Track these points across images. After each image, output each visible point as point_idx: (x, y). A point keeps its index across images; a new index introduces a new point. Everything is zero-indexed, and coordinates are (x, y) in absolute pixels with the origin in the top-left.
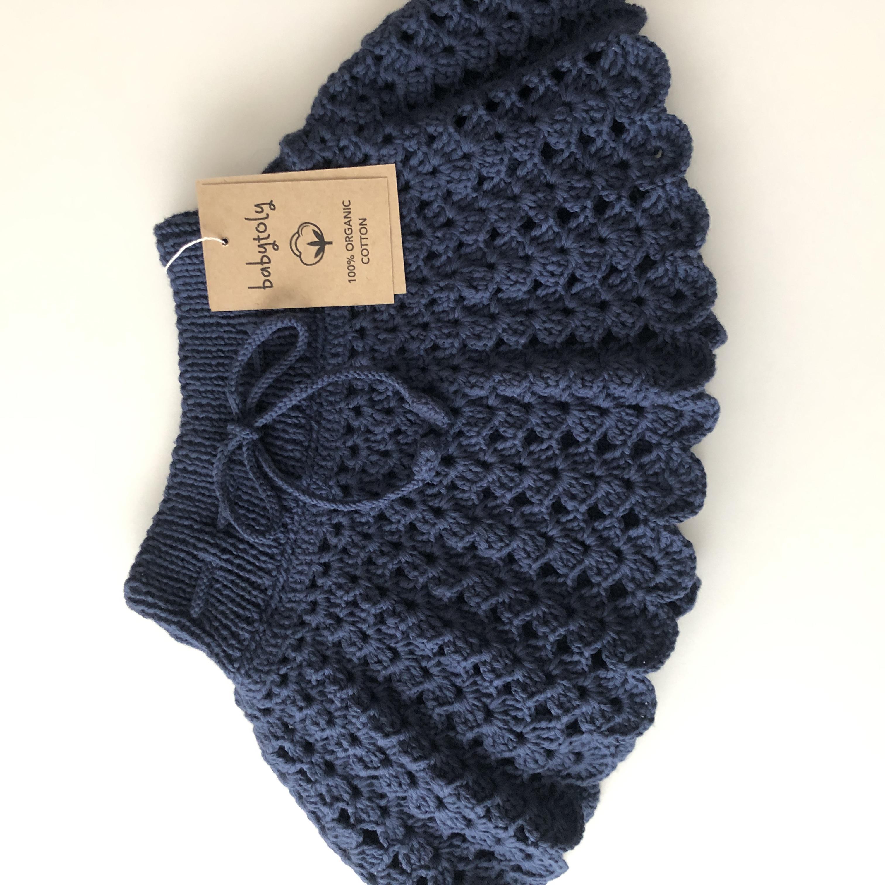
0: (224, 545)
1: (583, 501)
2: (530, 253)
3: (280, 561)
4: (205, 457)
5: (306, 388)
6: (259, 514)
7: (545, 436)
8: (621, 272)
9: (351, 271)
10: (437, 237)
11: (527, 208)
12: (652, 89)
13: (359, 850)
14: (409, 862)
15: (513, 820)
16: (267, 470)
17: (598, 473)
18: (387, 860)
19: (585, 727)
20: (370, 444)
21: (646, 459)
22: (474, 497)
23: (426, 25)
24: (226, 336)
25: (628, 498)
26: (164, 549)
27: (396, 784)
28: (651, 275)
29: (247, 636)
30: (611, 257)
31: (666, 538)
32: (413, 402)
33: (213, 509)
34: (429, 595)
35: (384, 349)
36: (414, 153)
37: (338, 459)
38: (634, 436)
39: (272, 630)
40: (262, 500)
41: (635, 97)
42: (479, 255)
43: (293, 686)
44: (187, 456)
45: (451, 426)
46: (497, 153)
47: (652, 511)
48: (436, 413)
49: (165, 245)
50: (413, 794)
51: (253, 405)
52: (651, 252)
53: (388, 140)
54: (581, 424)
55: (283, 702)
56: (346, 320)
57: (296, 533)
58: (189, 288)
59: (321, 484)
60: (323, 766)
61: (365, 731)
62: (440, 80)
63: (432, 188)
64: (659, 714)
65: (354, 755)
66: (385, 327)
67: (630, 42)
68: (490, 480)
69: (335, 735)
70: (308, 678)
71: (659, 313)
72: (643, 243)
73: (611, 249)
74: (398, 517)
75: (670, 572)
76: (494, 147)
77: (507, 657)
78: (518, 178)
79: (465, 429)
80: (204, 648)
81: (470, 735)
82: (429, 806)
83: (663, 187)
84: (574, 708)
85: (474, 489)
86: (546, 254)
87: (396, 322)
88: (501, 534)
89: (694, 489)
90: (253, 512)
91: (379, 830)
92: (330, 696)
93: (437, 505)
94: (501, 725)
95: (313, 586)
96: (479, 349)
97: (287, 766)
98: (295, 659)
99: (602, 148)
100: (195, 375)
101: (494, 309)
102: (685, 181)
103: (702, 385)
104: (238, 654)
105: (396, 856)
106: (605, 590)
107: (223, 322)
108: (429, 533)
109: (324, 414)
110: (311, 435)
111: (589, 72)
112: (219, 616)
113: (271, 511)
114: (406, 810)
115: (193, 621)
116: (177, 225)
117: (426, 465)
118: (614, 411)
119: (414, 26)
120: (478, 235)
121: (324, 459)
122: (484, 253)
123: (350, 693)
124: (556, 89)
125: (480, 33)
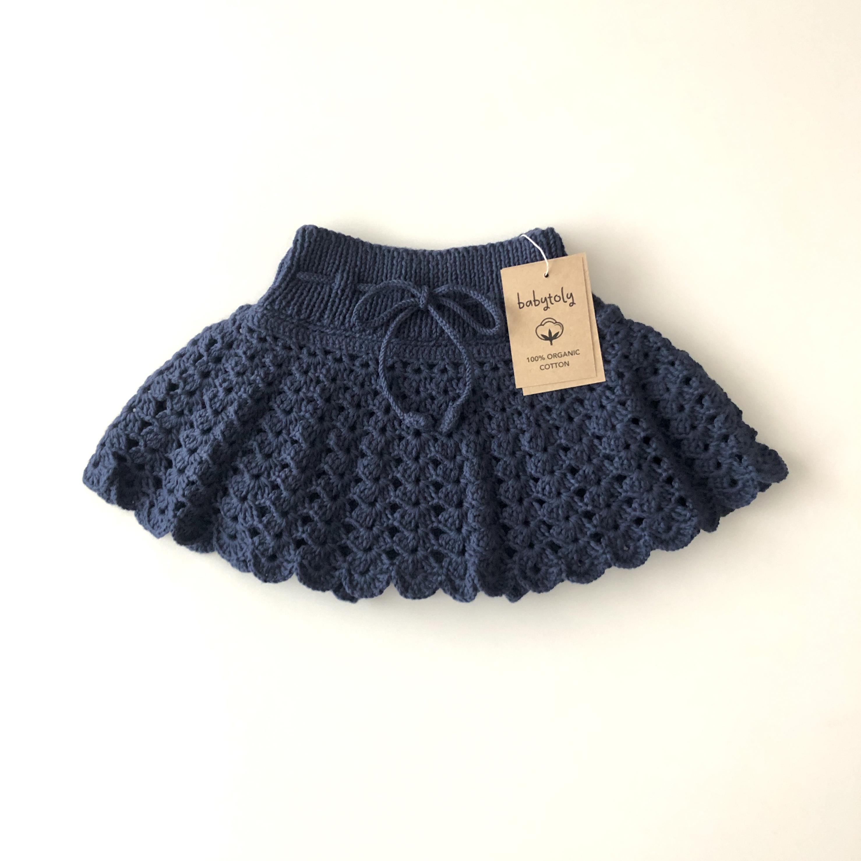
0: (347, 290)
1: (401, 523)
2: (556, 474)
3: (340, 329)
4: (403, 272)
5: (457, 339)
6: (370, 311)
7: (440, 494)
8: (549, 532)
9: (535, 359)
10: (561, 412)
11: (584, 468)
12: (665, 540)
13: (152, 399)
14: (148, 433)
15: (190, 500)
16: (400, 316)
17: (419, 531)
18: (147, 418)
19: (256, 539)
20: (423, 381)
21: (432, 560)
22: (396, 453)
23: (696, 392)
24: (485, 278)
25: (406, 551)
26: (340, 249)
27: (202, 420)
28: (548, 551)
29: (289, 312)
30: (558, 525)
31: (383, 577)
32: (454, 408)
33: (369, 280)
34: (329, 430)
35: (486, 384)
36: (614, 393)
37: (411, 361)
38: (446, 551)
39: (294, 328)
40: (379, 313)
41: (660, 530)
42: (552, 441)
43: (259, 346)
44: (403, 258)
45: (441, 433)
46: (617, 447)
47: (399, 567)
48: (449, 424)
49: (542, 236)
50: (197, 432)
51: (441, 302)
52: (563, 550)
53: (621, 375)
54: (450, 517)
55: (247, 341)
56: (502, 357)
57: (360, 337)
58: (514, 251)
59: (394, 350)
60: (206, 370)
61: (236, 397)
62: (662, 404)
63: (592, 406)
64: (270, 586)
65: (218, 391)
66: (501, 383)
67: (693, 523)
68: (408, 462)
69: (230, 378)
70: (266, 356)
71: (525, 559)
72: (568, 544)
73: (562, 524)
74: (377, 404)
75: (362, 583)
76: (621, 444)
77: (296, 485)
78: (602, 461)
79: (439, 442)
80: (277, 284)
81: (241, 466)
82: (190, 443)
83: (604, 553)
84: (268, 532)
85: (402, 453)
86: (556, 484)
87: (504, 390)
88: (374, 473)
89: (416, 592)
90: (371, 308)
91: (168, 411)
92: (256, 372)
93: (387, 429)
94: (251, 486)
95: (327, 353)
96: (492, 447)
97: (203, 346)
98: (277, 345)
99: (626, 512)
100: (457, 259)
101: (518, 454)
102: (610, 566)
103: (483, 590)
104: (276, 307)
105: (150, 424)
106: (345, 543)
107: (494, 276)
108: (369, 426)
109: (440, 349)
110: (426, 341)
111: (673, 499)
112: (299, 292)
113: (373, 321)
114: (183, 428)
115: (294, 275)
116: (555, 242)
117: (414, 420)
118: (461, 536)
119: (694, 385)
120: (565, 439)
121: (411, 351)
122: (553, 444)
123: (260, 385)
124: (661, 479)
125: (693, 427)
